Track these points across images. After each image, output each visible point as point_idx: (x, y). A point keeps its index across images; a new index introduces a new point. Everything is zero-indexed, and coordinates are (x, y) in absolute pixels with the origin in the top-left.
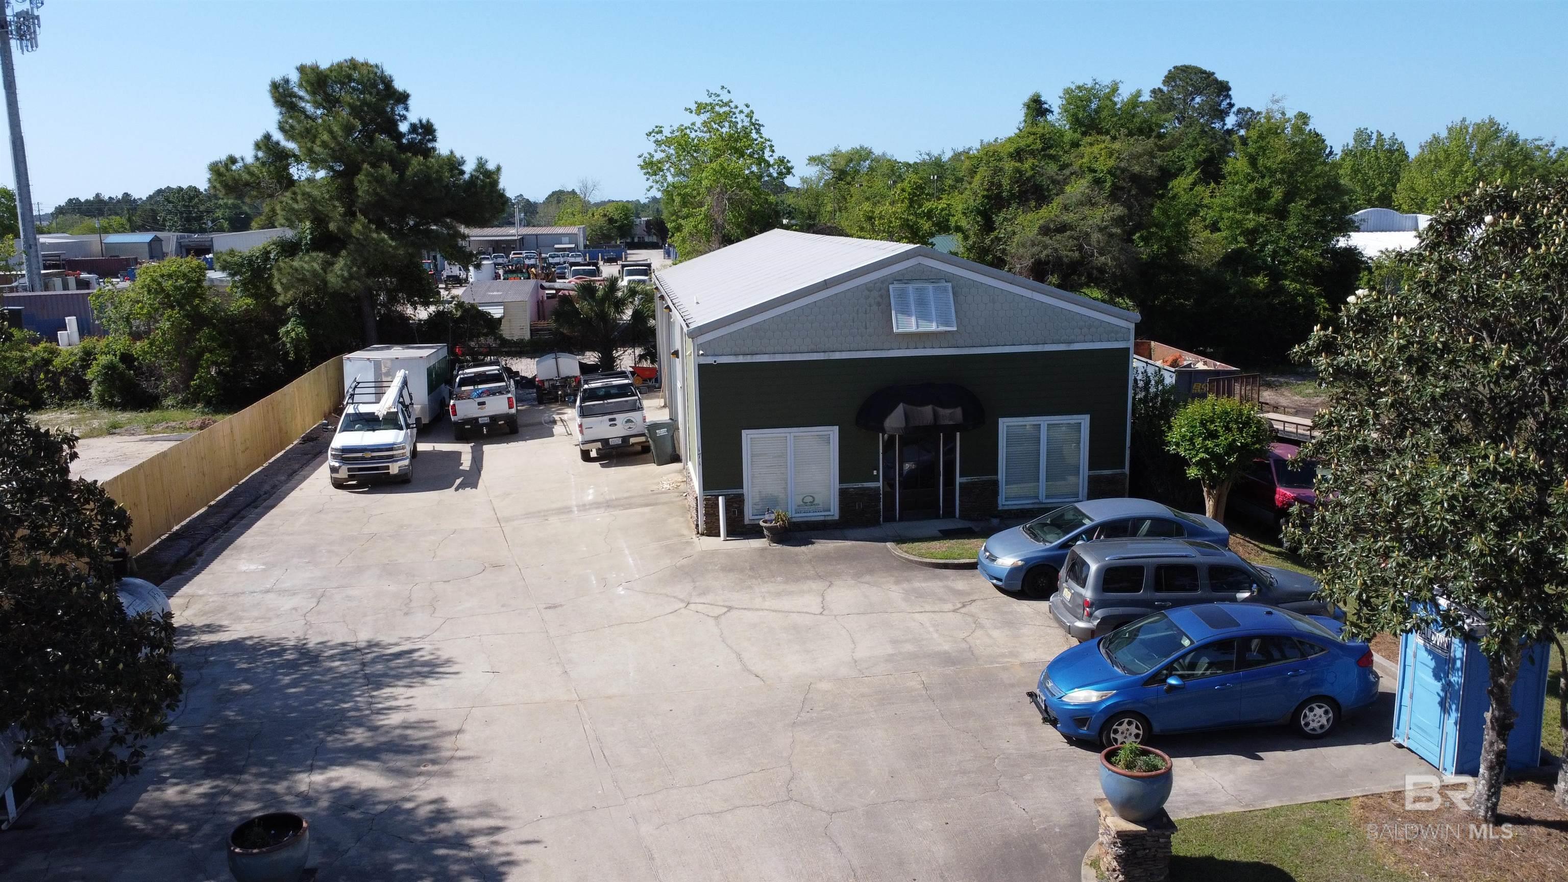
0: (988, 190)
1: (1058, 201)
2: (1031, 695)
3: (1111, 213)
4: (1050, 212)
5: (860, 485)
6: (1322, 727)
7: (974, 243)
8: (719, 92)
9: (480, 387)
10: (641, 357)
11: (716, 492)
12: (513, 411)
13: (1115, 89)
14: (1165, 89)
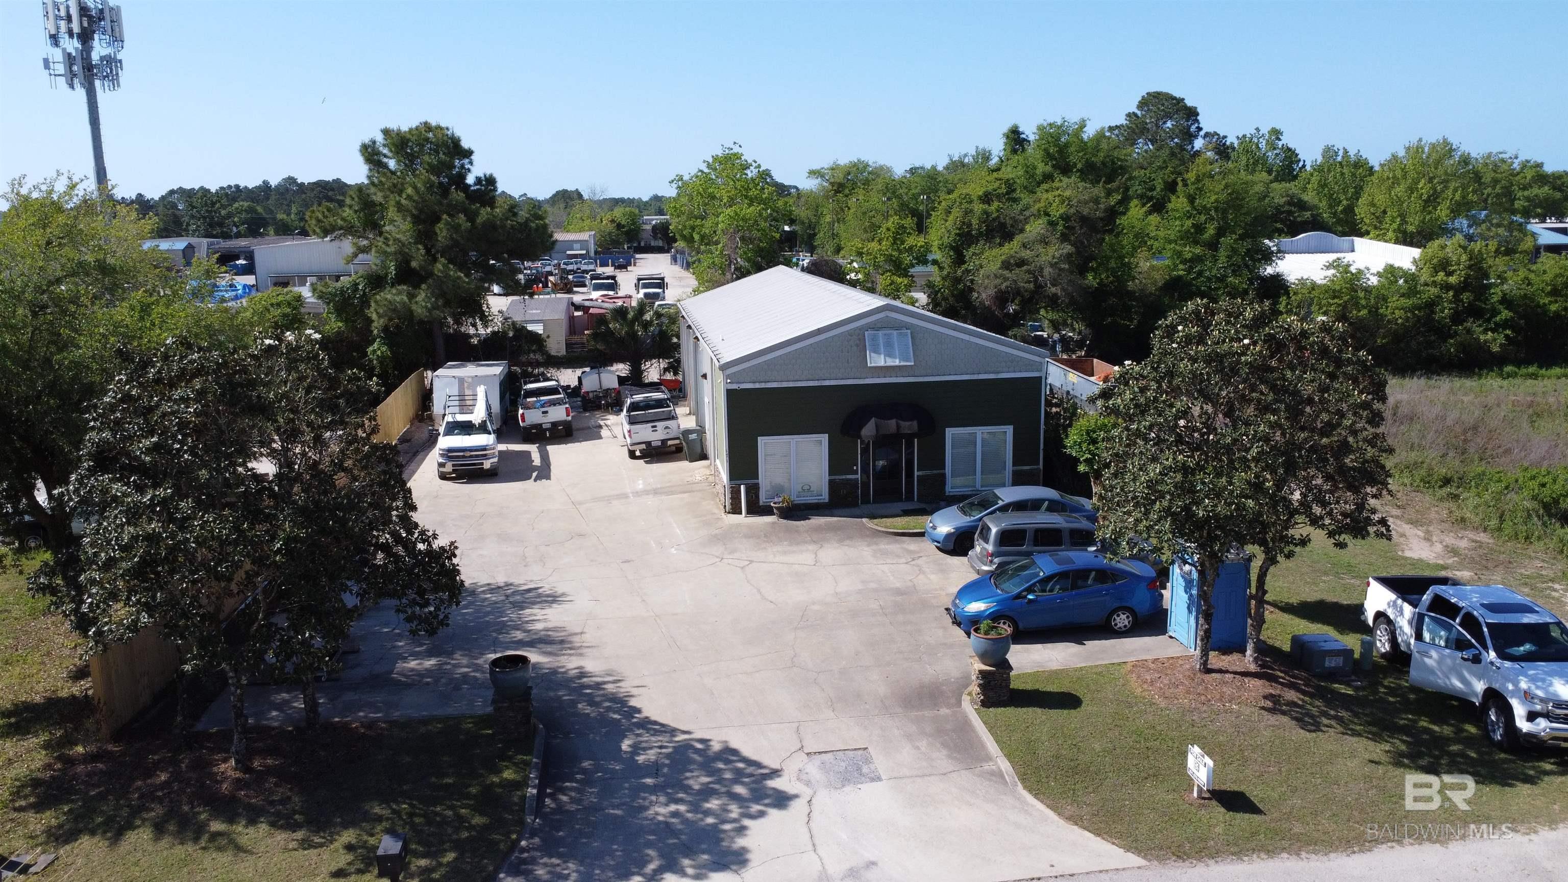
0: (959, 229)
1: (1018, 239)
2: (947, 609)
3: (1061, 251)
4: (1011, 248)
5: (844, 477)
6: (1125, 626)
7: (949, 273)
8: (732, 146)
9: (542, 398)
10: (666, 370)
11: (738, 482)
12: (570, 418)
13: (1082, 125)
14: (1139, 113)
